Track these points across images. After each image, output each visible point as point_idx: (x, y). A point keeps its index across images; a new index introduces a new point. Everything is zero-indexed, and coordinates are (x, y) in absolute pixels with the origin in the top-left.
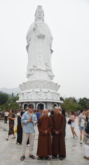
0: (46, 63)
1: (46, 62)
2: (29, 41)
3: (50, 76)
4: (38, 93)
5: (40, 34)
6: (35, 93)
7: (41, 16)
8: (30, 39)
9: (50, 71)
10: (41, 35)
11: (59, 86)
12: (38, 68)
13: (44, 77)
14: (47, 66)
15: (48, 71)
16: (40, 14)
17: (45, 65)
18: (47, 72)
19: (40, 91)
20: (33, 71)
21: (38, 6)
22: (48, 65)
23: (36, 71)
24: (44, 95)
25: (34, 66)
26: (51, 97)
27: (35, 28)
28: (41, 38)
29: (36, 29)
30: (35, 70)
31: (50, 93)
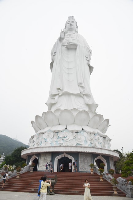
0: (80, 83)
1: (80, 81)
2: (54, 56)
3: (88, 105)
4: (60, 133)
5: (70, 43)
6: (52, 134)
7: (72, 27)
8: (55, 53)
9: (88, 96)
10: (70, 45)
11: (107, 121)
14: (82, 87)
15: (85, 97)
16: (71, 24)
17: (78, 86)
18: (83, 97)
19: (64, 130)
21: (69, 17)
22: (83, 85)
23: (63, 97)
24: (71, 138)
25: (59, 89)
26: (89, 142)
27: (62, 37)
28: (72, 49)
30: (60, 94)
31: (85, 134)
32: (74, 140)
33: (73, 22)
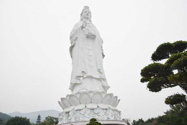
0: (99, 69)
1: (99, 68)
2: (75, 40)
3: (104, 87)
4: (95, 110)
6: (89, 111)
7: (88, 17)
8: (76, 38)
9: (104, 79)
10: (91, 35)
12: (89, 74)
13: (97, 87)
14: (101, 72)
15: (102, 81)
16: (87, 14)
17: (98, 71)
18: (101, 81)
19: (97, 108)
20: (81, 79)
21: (85, 6)
22: (101, 71)
24: (103, 114)
25: (83, 72)
26: (114, 117)
27: (84, 26)
28: (90, 38)
29: (84, 28)
30: (85, 77)
31: (111, 110)
32: (105, 115)
33: (89, 12)
